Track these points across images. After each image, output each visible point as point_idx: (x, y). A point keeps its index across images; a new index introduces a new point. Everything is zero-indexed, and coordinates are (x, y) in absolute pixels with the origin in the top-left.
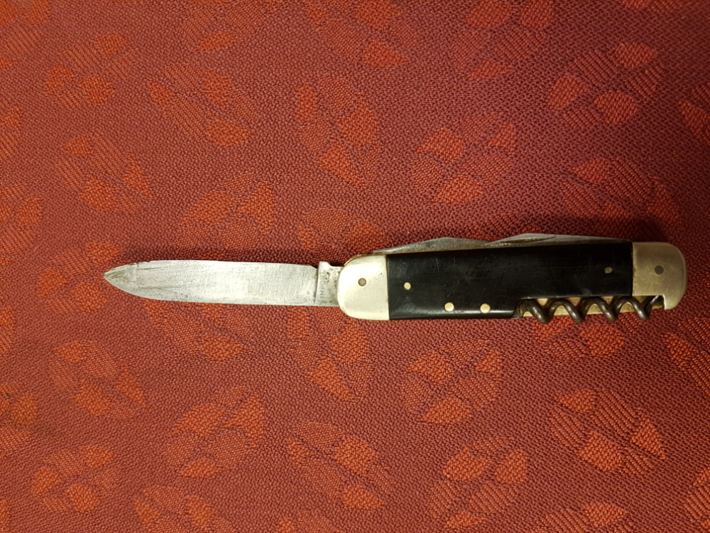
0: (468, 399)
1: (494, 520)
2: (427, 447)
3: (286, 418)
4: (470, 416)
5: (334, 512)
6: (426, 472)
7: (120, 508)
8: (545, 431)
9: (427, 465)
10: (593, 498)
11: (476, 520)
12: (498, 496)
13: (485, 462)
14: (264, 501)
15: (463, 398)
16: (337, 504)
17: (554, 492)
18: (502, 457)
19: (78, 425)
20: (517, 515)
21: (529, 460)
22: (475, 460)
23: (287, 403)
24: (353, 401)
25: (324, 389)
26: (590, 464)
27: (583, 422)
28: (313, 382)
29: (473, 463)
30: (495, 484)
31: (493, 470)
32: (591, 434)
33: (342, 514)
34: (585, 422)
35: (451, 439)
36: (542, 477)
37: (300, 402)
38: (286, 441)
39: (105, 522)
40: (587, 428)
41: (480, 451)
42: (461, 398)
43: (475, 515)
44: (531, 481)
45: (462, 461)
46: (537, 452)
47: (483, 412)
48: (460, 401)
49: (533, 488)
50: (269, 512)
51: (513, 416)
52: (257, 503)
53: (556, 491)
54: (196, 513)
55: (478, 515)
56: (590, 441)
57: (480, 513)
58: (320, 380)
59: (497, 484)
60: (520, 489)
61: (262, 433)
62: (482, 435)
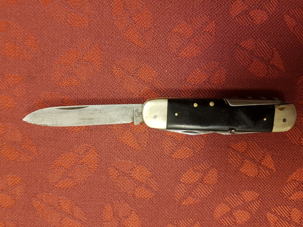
0: (192, 147)
1: (203, 201)
2: (174, 169)
3: (108, 159)
4: (193, 155)
5: (131, 201)
6: (173, 180)
7: (25, 204)
8: (225, 160)
9: (173, 177)
10: (245, 189)
11: (195, 201)
12: (205, 190)
13: (199, 175)
14: (97, 197)
15: (190, 147)
16: (132, 197)
17: (229, 187)
18: (206, 172)
19: (3, 165)
20: (213, 198)
21: (218, 173)
22: (195, 174)
23: (109, 152)
24: (140, 150)
25: (126, 145)
26: (244, 174)
27: (242, 156)
28: (121, 142)
29: (194, 176)
30: (203, 185)
31: (202, 178)
32: (245, 161)
33: (135, 201)
34: (243, 156)
35: (184, 165)
36: (224, 181)
37: (115, 151)
38: (108, 169)
39: (18, 212)
40: (243, 159)
41: (197, 170)
42: (189, 147)
43: (195, 199)
44: (219, 183)
45: (189, 175)
46: (222, 170)
47: (198, 152)
48: (189, 148)
49: (220, 186)
50: (100, 202)
51: (212, 154)
52: (94, 199)
53: (230, 187)
54: (64, 205)
55: (196, 198)
56: (245, 164)
57: (197, 198)
58: (125, 141)
59: (204, 184)
60: (214, 186)
61: (97, 166)
62: (198, 163)
